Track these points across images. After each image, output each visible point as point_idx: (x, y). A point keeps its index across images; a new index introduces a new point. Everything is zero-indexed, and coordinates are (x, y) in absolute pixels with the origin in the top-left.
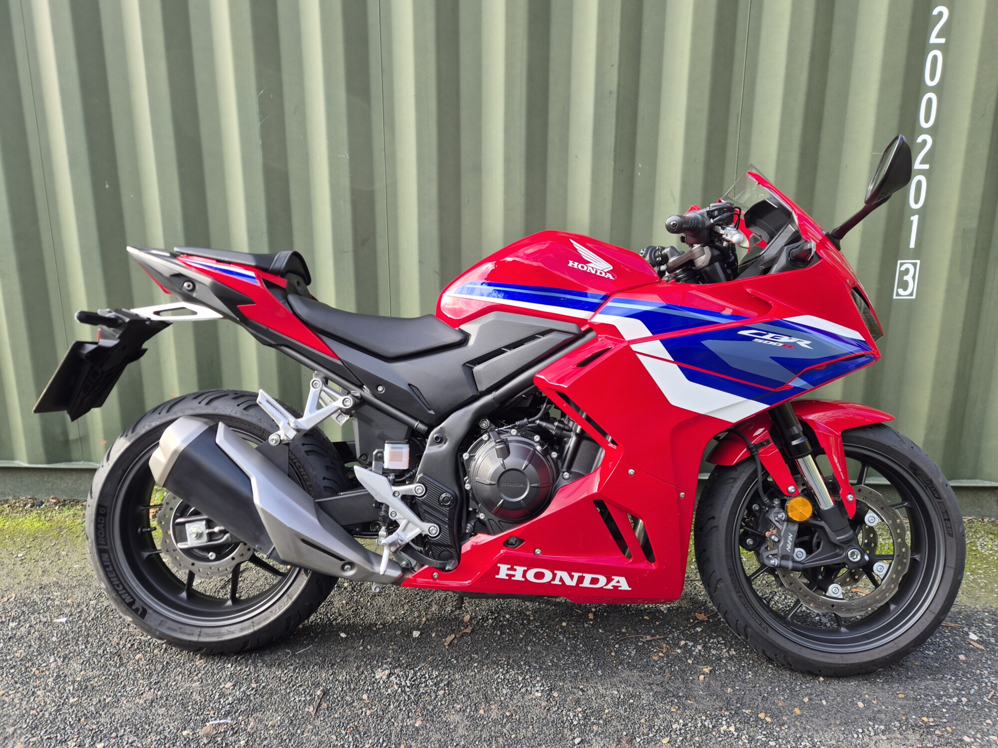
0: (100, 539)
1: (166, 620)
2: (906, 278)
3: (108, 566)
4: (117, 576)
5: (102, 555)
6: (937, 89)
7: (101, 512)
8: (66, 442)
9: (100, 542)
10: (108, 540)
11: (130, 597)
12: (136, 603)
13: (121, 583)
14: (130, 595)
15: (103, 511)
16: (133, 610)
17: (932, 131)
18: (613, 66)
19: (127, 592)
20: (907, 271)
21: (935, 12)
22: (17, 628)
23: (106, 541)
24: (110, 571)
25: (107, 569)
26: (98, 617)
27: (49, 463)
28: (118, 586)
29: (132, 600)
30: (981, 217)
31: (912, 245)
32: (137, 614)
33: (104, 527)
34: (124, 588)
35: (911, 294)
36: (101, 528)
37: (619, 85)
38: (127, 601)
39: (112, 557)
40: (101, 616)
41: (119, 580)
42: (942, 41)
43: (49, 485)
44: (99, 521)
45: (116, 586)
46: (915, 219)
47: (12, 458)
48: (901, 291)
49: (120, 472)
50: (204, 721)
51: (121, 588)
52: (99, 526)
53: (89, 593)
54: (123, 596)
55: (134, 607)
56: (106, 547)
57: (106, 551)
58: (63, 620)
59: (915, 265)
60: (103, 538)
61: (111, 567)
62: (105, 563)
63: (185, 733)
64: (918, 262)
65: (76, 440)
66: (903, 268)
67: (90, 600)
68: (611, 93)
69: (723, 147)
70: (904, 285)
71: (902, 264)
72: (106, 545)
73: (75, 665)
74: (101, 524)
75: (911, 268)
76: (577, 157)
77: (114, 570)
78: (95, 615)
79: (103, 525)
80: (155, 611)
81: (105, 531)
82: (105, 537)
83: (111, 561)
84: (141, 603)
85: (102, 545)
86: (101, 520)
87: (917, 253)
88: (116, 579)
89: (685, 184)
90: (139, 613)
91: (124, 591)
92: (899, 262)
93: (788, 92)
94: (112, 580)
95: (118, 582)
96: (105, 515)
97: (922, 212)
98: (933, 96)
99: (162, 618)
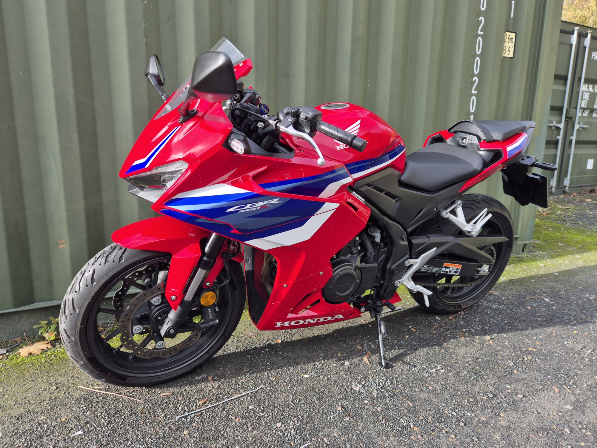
6: (480, 56)
17: (478, 76)
18: (360, 22)
21: (480, 19)
26: (109, 421)
42: (482, 33)
46: (472, 117)
53: (73, 409)
67: (83, 413)
68: (359, 37)
76: (340, 73)
89: (391, 93)
97: (474, 114)
98: (478, 59)
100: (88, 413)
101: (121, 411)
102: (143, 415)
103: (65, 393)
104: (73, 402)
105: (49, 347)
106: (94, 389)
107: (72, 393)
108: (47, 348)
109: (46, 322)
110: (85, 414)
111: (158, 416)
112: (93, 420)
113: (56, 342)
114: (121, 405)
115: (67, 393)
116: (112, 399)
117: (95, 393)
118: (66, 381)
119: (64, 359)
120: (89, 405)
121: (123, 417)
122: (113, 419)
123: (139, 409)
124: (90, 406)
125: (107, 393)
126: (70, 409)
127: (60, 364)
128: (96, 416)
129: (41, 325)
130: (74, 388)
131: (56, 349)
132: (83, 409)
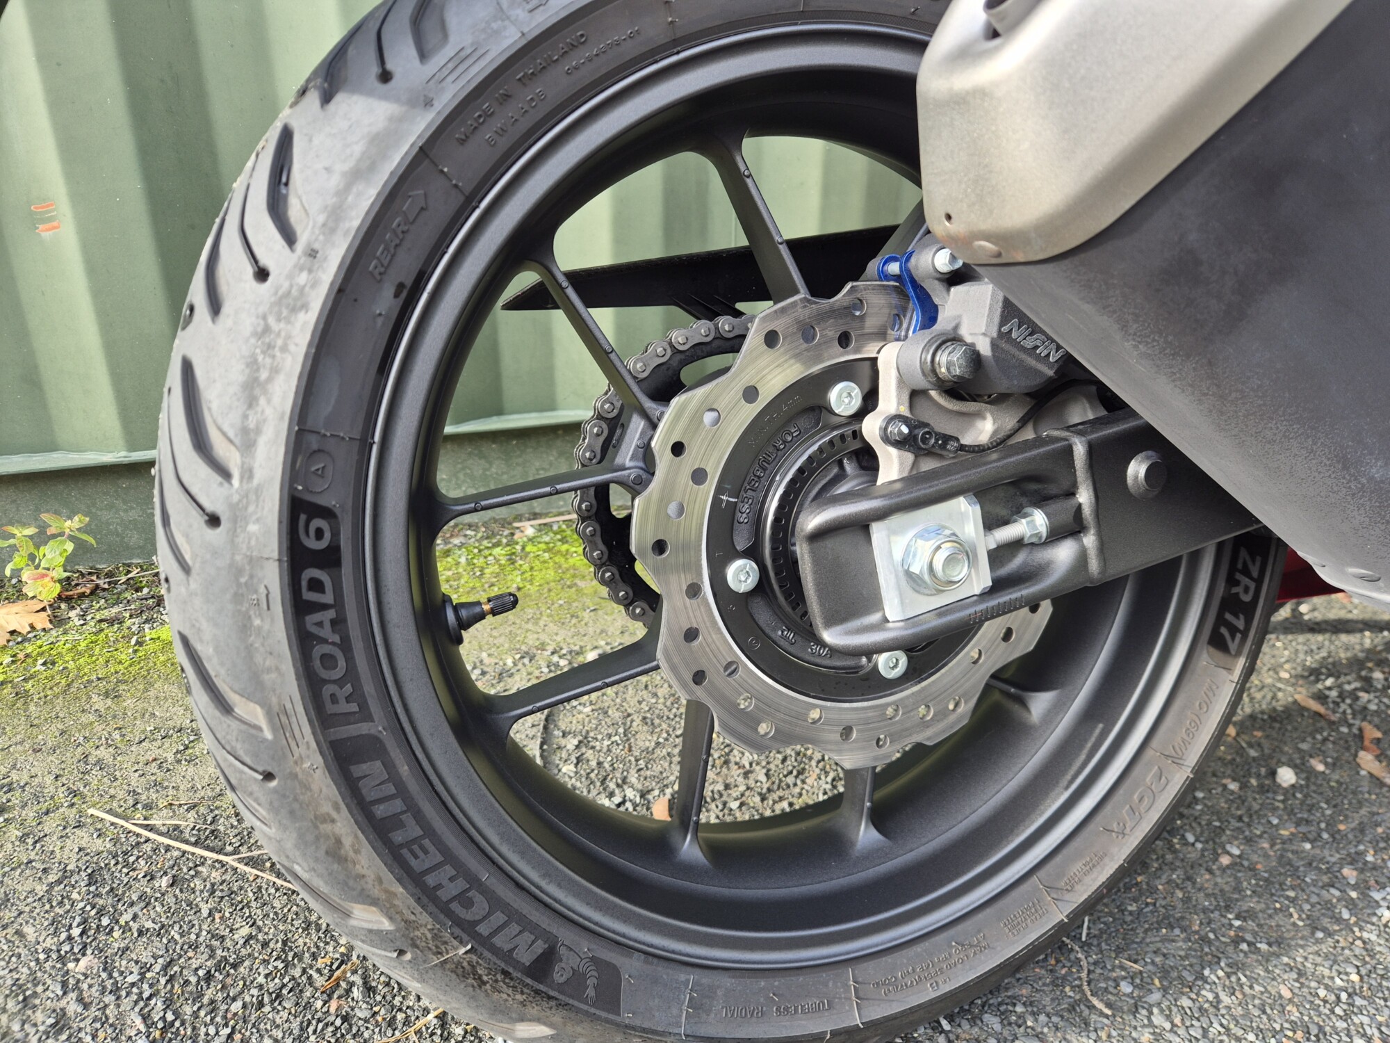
0: (328, 690)
1: (707, 979)
3: (394, 822)
4: (449, 857)
5: (358, 770)
7: (312, 544)
9: (330, 708)
10: (369, 688)
11: (528, 937)
12: (563, 951)
13: (474, 882)
14: (527, 925)
15: (319, 534)
16: (561, 988)
19: (513, 915)
23: (357, 696)
24: (408, 844)
25: (398, 837)
26: (168, 1026)
28: (468, 904)
29: (540, 946)
32: (585, 1002)
33: (338, 623)
34: (496, 903)
36: (326, 632)
38: (526, 958)
39: (404, 769)
40: (177, 1014)
41: (462, 871)
44: (308, 596)
45: (455, 906)
49: (385, 302)
51: (481, 905)
52: (311, 619)
53: (29, 930)
54: (498, 941)
55: (560, 974)
56: (364, 728)
57: (371, 748)
60: (340, 682)
61: (408, 819)
62: (380, 811)
67: (62, 959)
72: (365, 715)
74: (324, 607)
77: (429, 832)
78: (145, 1018)
79: (331, 614)
80: (651, 956)
81: (345, 646)
82: (351, 674)
83: (402, 791)
84: (585, 946)
85: (347, 718)
86: (316, 585)
88: (449, 870)
90: (590, 992)
91: (499, 918)
94: (431, 880)
95: (461, 884)
96: (330, 560)
99: (692, 977)
100: (84, 963)
101: (235, 966)
102: (334, 1005)
103: (22, 839)
104: (41, 889)
105: (39, 626)
106: (150, 828)
107: (53, 843)
108: (32, 627)
109: (30, 531)
110: (71, 966)
111: (407, 1022)
112: (93, 1012)
113: (73, 608)
114: (245, 931)
115: (30, 841)
116: (212, 892)
117: (147, 847)
118: (49, 780)
119: (78, 677)
120: (101, 913)
121: (236, 1007)
122: (188, 1010)
123: (320, 963)
124: (105, 921)
125: (199, 851)
126: (10, 931)
127: (56, 696)
128: (116, 990)
129: (12, 541)
130: (72, 814)
131: (65, 633)
132: (70, 938)
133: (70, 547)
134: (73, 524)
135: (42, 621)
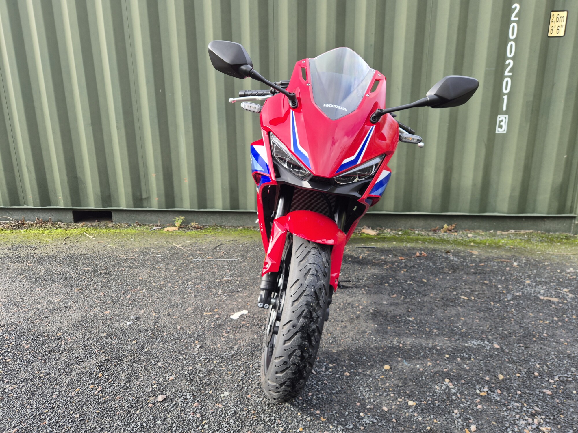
2: (501, 124)
6: (515, 40)
8: (141, 199)
17: (513, 58)
18: (372, 34)
20: (502, 121)
21: (513, 6)
22: (144, 257)
27: (135, 208)
30: (534, 96)
31: (504, 109)
35: (504, 131)
37: (375, 42)
42: (517, 19)
43: (134, 218)
46: (505, 97)
47: (119, 207)
48: (499, 129)
50: (223, 278)
58: (160, 256)
59: (505, 118)
63: (217, 280)
64: (507, 116)
65: (145, 199)
66: (500, 119)
68: (371, 45)
69: (420, 68)
70: (501, 127)
71: (500, 117)
73: (170, 266)
75: (504, 119)
87: (506, 113)
89: (403, 84)
92: (499, 116)
93: (448, 43)
97: (509, 94)
98: (513, 43)
103: (167, 245)
104: (167, 248)
106: (178, 246)
109: (178, 218)
113: (180, 228)
118: (171, 241)
119: (178, 235)
130: (172, 244)
133: (182, 221)
134: (183, 218)
135: (177, 229)
